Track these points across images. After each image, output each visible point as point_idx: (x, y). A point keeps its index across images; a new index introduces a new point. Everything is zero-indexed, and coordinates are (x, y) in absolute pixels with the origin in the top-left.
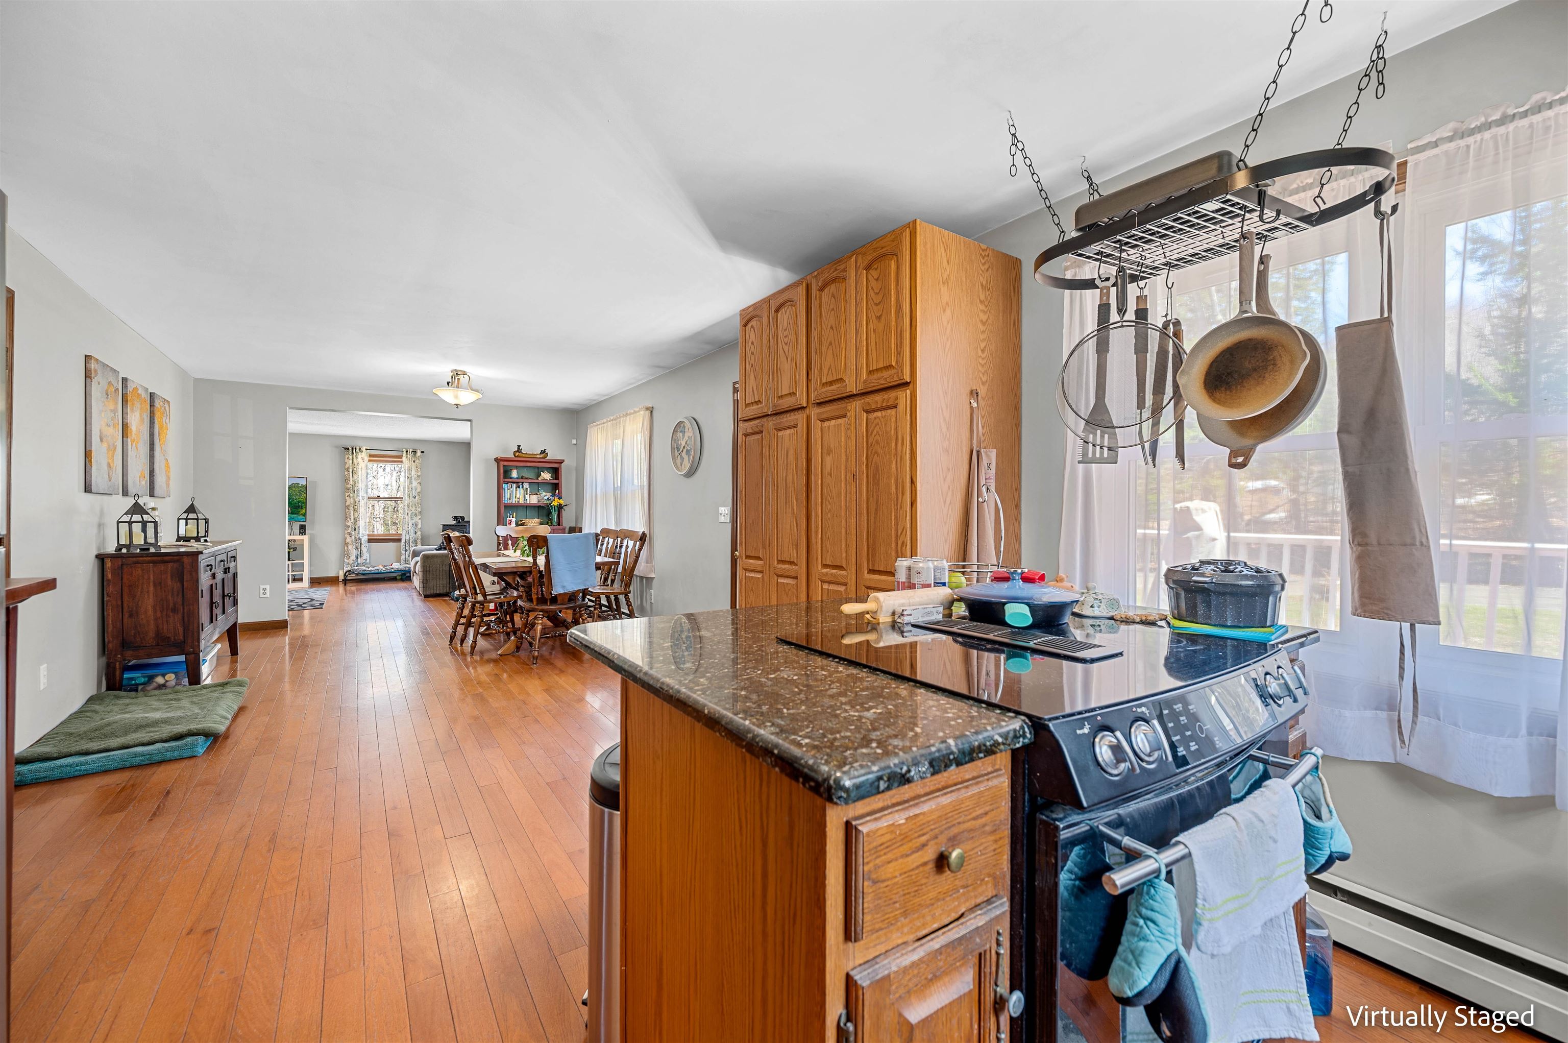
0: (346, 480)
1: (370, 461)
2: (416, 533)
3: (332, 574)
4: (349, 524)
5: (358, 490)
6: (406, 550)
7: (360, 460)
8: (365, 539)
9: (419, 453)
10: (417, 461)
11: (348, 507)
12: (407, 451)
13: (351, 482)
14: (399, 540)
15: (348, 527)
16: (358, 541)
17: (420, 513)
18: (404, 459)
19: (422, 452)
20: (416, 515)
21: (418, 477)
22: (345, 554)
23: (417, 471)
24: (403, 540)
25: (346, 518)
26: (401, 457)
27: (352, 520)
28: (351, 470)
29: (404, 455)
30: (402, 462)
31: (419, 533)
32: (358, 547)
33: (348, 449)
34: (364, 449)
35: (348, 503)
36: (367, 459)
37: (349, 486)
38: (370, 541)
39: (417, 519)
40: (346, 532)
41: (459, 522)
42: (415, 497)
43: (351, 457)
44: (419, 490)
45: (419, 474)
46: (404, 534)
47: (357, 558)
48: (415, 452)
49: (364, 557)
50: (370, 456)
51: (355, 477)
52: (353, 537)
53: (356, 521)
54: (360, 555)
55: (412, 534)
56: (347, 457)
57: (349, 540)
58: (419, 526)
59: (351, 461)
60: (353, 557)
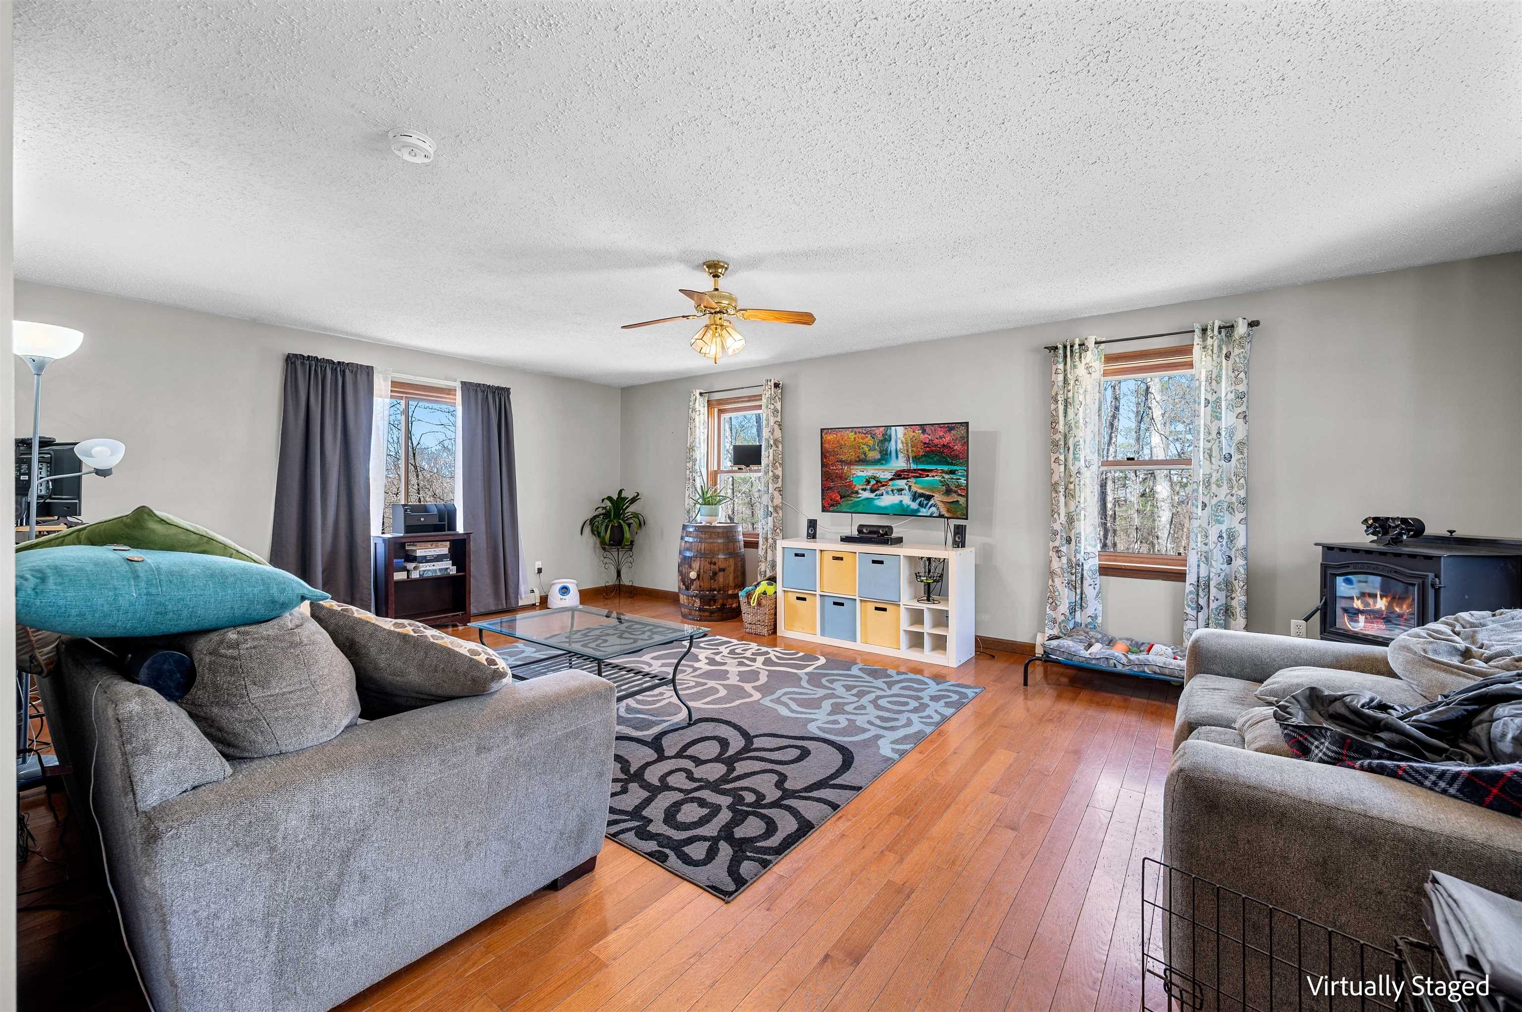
0: (1054, 422)
1: (1105, 374)
2: (1230, 561)
3: (1021, 636)
4: (1057, 526)
5: (1076, 445)
6: (1199, 608)
7: (1081, 370)
8: (1092, 564)
9: (1241, 329)
10: (1237, 351)
11: (1054, 487)
12: (1204, 330)
13: (1061, 427)
14: (1180, 576)
15: (1055, 533)
16: (1075, 567)
17: (1244, 502)
18: (1197, 350)
19: (1253, 324)
20: (1231, 509)
21: (1240, 396)
22: (1050, 598)
23: (1237, 381)
24: (1191, 578)
25: (1053, 512)
26: (1187, 350)
27: (1063, 518)
28: (1060, 398)
29: (1197, 340)
30: (1190, 365)
31: (1239, 563)
32: (1077, 583)
33: (1056, 348)
34: (1091, 344)
35: (1055, 478)
36: (1098, 366)
37: (1058, 437)
38: (1105, 571)
39: (1233, 522)
40: (1052, 545)
41: (1397, 541)
42: (1228, 458)
43: (1061, 366)
44: (1240, 435)
45: (1242, 388)
46: (1193, 559)
47: (1073, 611)
48: (1229, 328)
49: (1090, 611)
50: (1110, 359)
51: (1071, 411)
52: (1064, 560)
53: (1071, 520)
54: (1079, 604)
55: (1218, 563)
56: (1054, 367)
57: (1056, 565)
58: (1241, 542)
59: (1061, 377)
60: (1064, 608)
